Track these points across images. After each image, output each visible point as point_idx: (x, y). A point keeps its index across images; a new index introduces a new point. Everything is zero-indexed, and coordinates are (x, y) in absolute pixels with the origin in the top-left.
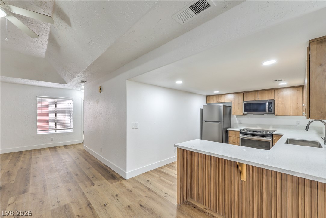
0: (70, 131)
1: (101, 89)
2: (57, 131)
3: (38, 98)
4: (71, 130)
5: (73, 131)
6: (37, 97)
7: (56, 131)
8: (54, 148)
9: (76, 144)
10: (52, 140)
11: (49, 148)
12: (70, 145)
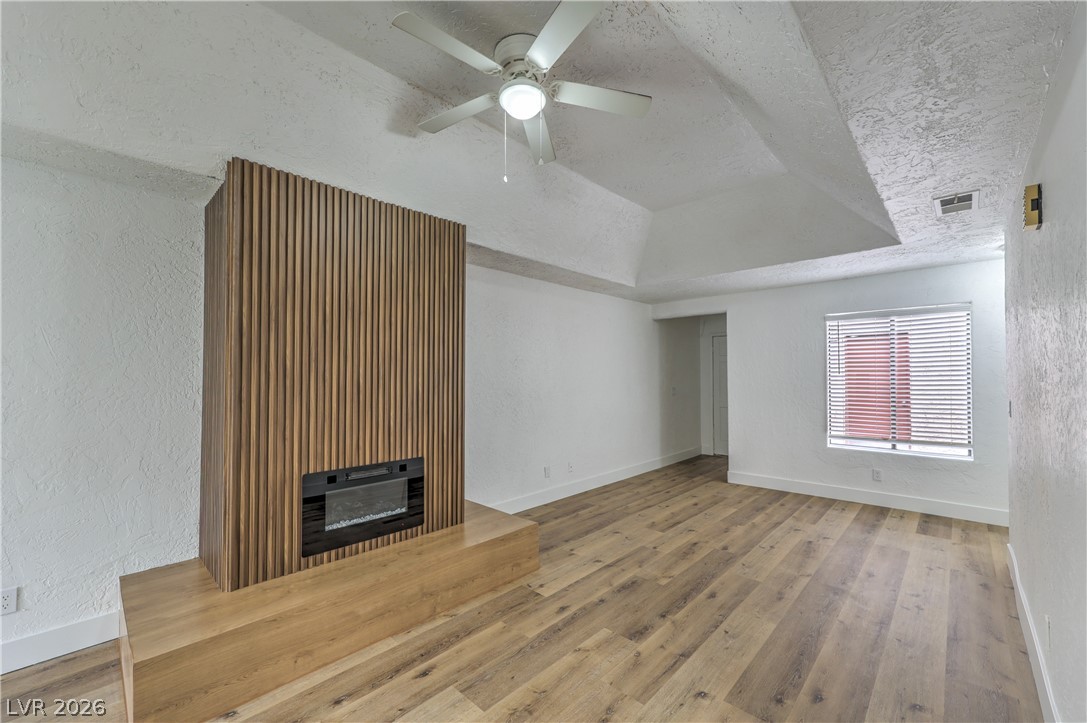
0: (961, 454)
2: (899, 446)
5: (971, 459)
7: (894, 447)
8: (882, 512)
9: (991, 528)
10: (876, 478)
11: (865, 507)
12: (959, 522)
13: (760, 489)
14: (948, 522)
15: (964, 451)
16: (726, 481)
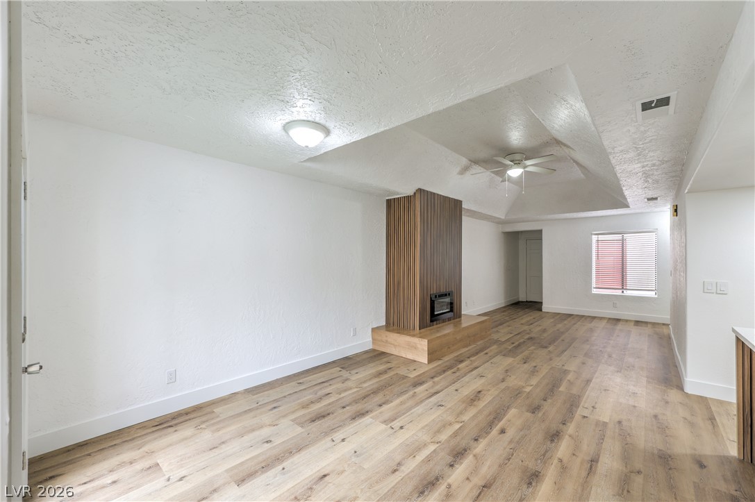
0: (652, 294)
1: (676, 211)
2: (625, 291)
3: (593, 236)
4: (654, 293)
5: (656, 296)
6: (592, 234)
7: (623, 292)
8: (617, 320)
9: (664, 324)
10: (615, 306)
11: (610, 319)
12: (650, 323)
13: (559, 314)
14: (646, 323)
15: (653, 293)
16: (541, 310)
